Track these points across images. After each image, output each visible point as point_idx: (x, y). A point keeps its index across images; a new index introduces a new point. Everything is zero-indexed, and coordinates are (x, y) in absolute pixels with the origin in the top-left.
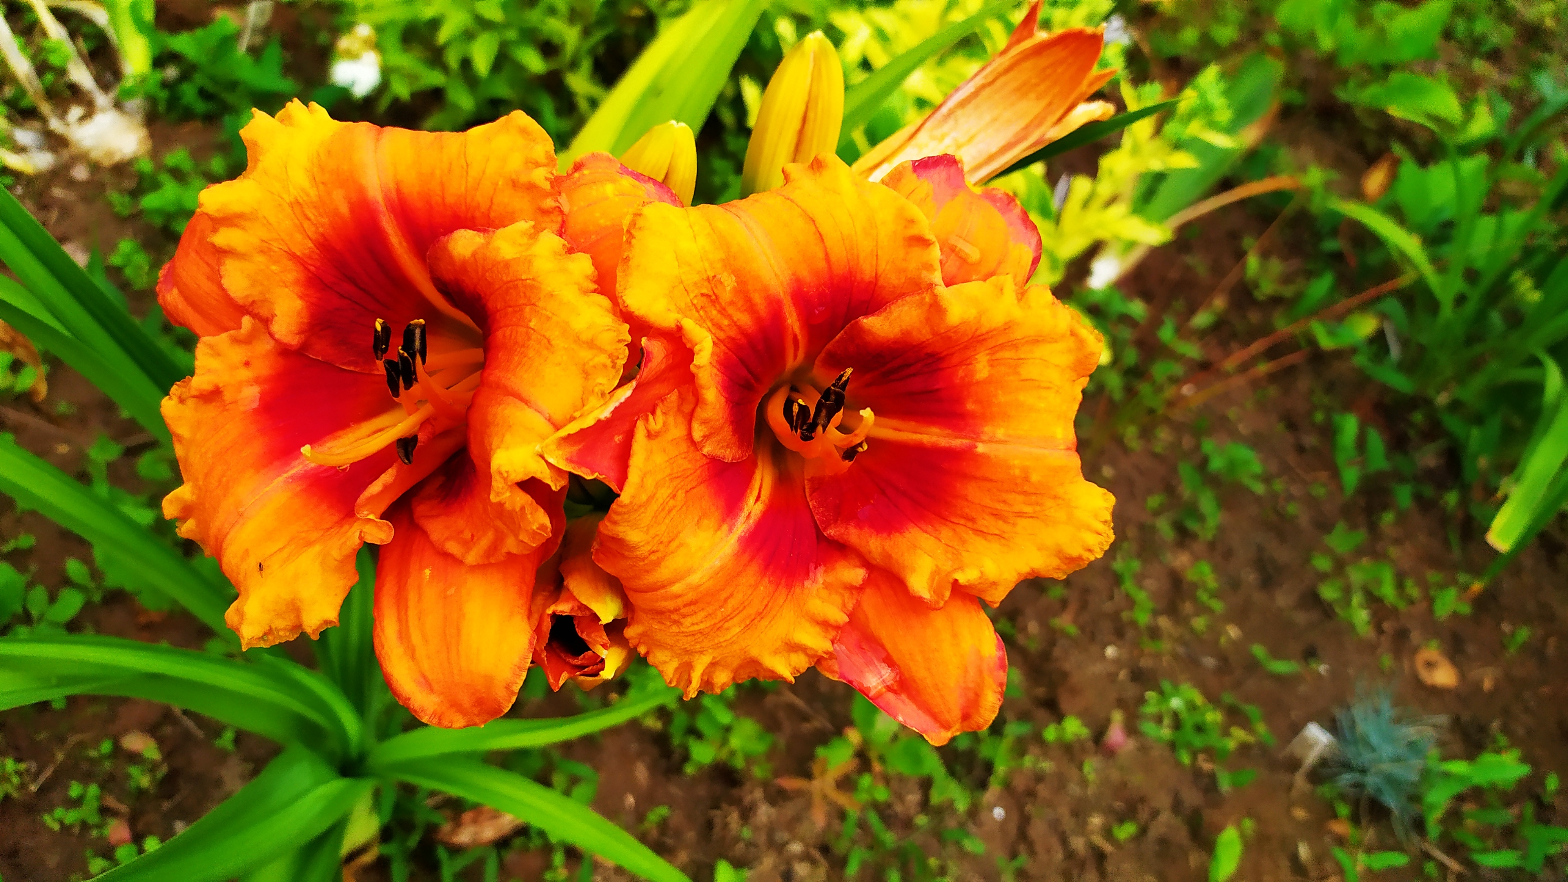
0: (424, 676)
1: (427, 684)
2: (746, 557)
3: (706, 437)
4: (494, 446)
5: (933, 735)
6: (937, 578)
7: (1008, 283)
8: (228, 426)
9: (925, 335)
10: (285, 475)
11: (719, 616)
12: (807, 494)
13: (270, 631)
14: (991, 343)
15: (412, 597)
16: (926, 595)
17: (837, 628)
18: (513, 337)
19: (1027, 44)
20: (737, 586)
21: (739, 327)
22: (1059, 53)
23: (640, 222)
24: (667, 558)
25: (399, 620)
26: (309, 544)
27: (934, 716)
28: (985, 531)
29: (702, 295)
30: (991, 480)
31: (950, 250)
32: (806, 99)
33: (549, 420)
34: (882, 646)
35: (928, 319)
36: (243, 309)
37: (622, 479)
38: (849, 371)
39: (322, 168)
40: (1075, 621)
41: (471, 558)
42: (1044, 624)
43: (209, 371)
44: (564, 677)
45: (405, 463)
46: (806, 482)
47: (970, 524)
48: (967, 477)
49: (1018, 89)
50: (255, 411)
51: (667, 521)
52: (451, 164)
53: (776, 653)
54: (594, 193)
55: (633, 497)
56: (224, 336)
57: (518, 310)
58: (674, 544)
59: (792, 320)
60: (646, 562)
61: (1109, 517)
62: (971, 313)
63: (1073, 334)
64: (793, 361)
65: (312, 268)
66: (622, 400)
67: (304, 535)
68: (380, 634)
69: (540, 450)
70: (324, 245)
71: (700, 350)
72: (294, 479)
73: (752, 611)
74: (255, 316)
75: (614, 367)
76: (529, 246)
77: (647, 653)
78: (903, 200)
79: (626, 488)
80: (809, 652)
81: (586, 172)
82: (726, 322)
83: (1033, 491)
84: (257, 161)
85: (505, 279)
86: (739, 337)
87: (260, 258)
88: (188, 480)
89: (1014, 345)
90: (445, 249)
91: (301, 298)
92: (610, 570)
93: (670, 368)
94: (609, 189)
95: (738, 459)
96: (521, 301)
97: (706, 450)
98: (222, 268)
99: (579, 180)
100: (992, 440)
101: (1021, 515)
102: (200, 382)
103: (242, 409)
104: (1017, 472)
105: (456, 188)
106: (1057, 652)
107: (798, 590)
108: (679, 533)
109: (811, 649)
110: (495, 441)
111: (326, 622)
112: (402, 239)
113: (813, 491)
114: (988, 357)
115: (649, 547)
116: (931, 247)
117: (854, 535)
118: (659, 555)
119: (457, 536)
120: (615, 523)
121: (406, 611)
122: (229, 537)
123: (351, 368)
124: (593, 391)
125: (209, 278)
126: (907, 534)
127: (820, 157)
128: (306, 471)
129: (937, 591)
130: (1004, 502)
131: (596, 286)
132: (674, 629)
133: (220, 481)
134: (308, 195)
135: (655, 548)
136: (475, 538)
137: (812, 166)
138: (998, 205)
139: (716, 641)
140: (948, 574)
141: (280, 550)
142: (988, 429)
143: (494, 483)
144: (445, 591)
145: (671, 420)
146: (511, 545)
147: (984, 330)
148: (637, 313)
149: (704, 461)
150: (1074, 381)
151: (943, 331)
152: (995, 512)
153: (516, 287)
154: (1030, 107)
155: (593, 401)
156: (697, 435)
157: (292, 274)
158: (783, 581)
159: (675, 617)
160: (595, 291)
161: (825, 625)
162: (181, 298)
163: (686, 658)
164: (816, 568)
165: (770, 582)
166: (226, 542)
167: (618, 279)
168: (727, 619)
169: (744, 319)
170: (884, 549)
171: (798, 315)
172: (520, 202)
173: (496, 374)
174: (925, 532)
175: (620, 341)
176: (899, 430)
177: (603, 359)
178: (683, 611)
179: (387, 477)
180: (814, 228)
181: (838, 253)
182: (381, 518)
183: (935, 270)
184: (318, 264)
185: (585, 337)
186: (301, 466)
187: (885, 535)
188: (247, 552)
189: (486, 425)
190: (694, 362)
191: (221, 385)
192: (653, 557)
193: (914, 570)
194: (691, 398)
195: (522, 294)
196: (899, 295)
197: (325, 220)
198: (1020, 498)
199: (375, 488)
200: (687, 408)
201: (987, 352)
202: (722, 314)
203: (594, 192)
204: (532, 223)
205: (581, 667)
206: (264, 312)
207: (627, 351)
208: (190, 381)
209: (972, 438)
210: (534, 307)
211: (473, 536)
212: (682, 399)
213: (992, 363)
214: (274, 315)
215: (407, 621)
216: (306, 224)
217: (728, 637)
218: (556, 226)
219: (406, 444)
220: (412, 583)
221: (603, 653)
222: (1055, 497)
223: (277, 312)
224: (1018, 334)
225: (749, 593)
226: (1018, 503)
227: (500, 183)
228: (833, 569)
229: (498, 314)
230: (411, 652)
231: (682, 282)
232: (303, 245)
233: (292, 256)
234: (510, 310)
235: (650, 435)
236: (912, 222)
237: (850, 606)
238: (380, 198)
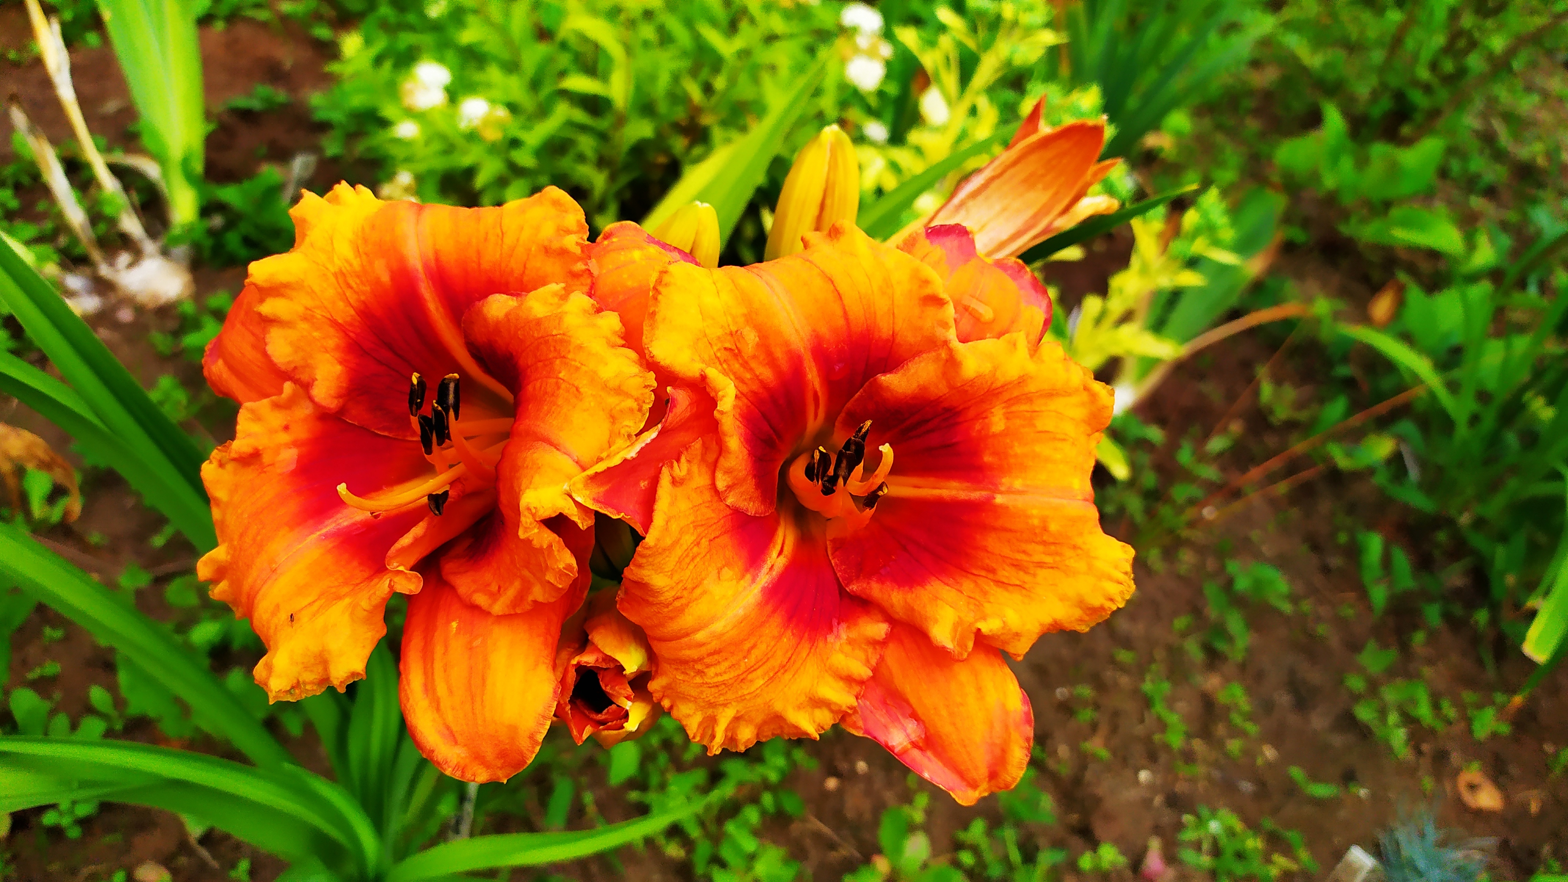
0: (448, 728)
1: (451, 736)
2: (769, 608)
3: (730, 488)
4: (523, 487)
5: (960, 793)
6: (959, 629)
7: (1021, 339)
8: (264, 488)
9: (941, 389)
10: (318, 533)
11: (743, 668)
12: (829, 553)
13: (297, 685)
14: (1006, 396)
15: (439, 650)
16: (950, 645)
17: (861, 683)
18: (543, 388)
19: (1033, 138)
20: (760, 636)
21: (761, 381)
22: (1064, 145)
23: (666, 279)
24: (691, 605)
25: (425, 673)
26: (339, 598)
27: (961, 774)
28: (1005, 581)
29: (725, 349)
30: (1011, 531)
31: (963, 309)
32: (824, 186)
33: (577, 462)
34: (907, 702)
35: (944, 374)
36: (285, 375)
37: (648, 521)
38: (869, 423)
39: (365, 241)
40: (1106, 745)
41: (498, 608)
42: (1075, 748)
43: (249, 435)
44: (588, 731)
45: (436, 514)
46: (828, 543)
47: (991, 576)
48: (985, 528)
49: (1025, 181)
50: (295, 473)
51: (691, 567)
52: (487, 233)
53: (799, 707)
54: (622, 258)
55: (658, 540)
56: (265, 401)
57: (549, 363)
58: (698, 591)
59: (813, 376)
60: (671, 608)
61: (1128, 568)
62: (986, 368)
63: (1086, 389)
64: (814, 423)
65: (351, 334)
66: (648, 441)
67: (334, 590)
68: (406, 687)
69: (568, 488)
70: (365, 313)
71: (723, 396)
72: (327, 536)
73: (776, 662)
74: (296, 381)
75: (640, 410)
76: (560, 306)
77: (671, 707)
78: (918, 262)
79: (651, 531)
80: (833, 707)
81: (615, 240)
82: (748, 376)
83: (1051, 540)
84: (304, 235)
85: (536, 335)
86: (761, 391)
87: (304, 326)
88: (224, 541)
89: (1028, 398)
90: (480, 312)
91: (341, 363)
92: (634, 618)
93: (695, 417)
94: (637, 255)
95: (761, 513)
96: (551, 356)
97: (730, 501)
98: (268, 336)
99: (608, 245)
100: (1010, 491)
101: (1041, 565)
102: (240, 445)
103: (279, 471)
104: (1036, 522)
105: (491, 256)
106: (1089, 776)
107: (821, 644)
108: (703, 579)
109: (835, 704)
110: (524, 482)
111: (353, 674)
112: (439, 305)
113: (835, 550)
114: (1004, 410)
115: (673, 593)
116: (946, 306)
117: (876, 590)
118: (683, 601)
119: (484, 588)
120: (640, 566)
121: (432, 663)
122: (261, 593)
123: (386, 434)
124: (619, 433)
125: (254, 347)
126: (928, 587)
127: (838, 225)
128: (338, 529)
129: (962, 644)
130: (1024, 552)
131: (624, 342)
132: (698, 680)
133: (254, 540)
134: (351, 265)
135: (679, 594)
136: (502, 590)
137: (830, 235)
138: (1009, 272)
139: (740, 693)
140: (971, 625)
141: (310, 604)
142: (1006, 481)
143: (523, 519)
144: (470, 642)
145: (695, 469)
146: (538, 593)
147: (999, 384)
148: (662, 363)
149: (728, 512)
150: (1089, 435)
151: (959, 385)
152: (1015, 563)
153: (547, 342)
154: (1038, 197)
155: (620, 443)
156: (721, 484)
157: (333, 340)
158: (806, 635)
159: (698, 667)
160: (623, 346)
161: (849, 680)
162: (226, 368)
163: (710, 712)
164: (839, 624)
165: (793, 634)
166: (259, 596)
167: (645, 332)
168: (751, 670)
169: (766, 373)
170: (906, 602)
171: (819, 371)
172: (552, 267)
173: (525, 424)
174: (948, 585)
175: (646, 387)
176: (919, 487)
177: (630, 403)
178: (708, 660)
179: (418, 530)
180: (832, 287)
181: (856, 311)
182: (411, 570)
183: (949, 327)
184: (359, 331)
185: (611, 384)
186: (334, 525)
187: (907, 588)
188: (278, 606)
189: (515, 469)
190: (718, 408)
191: (261, 448)
192: (677, 604)
193: (936, 621)
194: (714, 446)
195: (552, 349)
196: (915, 353)
197: (368, 288)
198: (1040, 548)
199: (406, 540)
200: (711, 457)
201: (1003, 405)
202: (745, 368)
204: (563, 285)
205: (603, 723)
206: (305, 377)
207: (653, 396)
208: (231, 444)
209: (990, 489)
210: (564, 360)
211: (499, 588)
212: (705, 448)
213: (1008, 417)
214: (314, 380)
215: (433, 674)
216: (348, 293)
217: (753, 689)
218: (586, 289)
219: (437, 500)
220: (438, 636)
221: (627, 705)
222: (1075, 547)
223: (318, 377)
224: (1032, 387)
225: (773, 643)
226: (1038, 553)
227: (533, 249)
228: (856, 624)
229: (529, 370)
230: (436, 705)
231: (705, 335)
232: (344, 313)
233: (334, 323)
234: (540, 364)
235: (675, 482)
236: (926, 282)
237: (873, 662)
238: (419, 267)
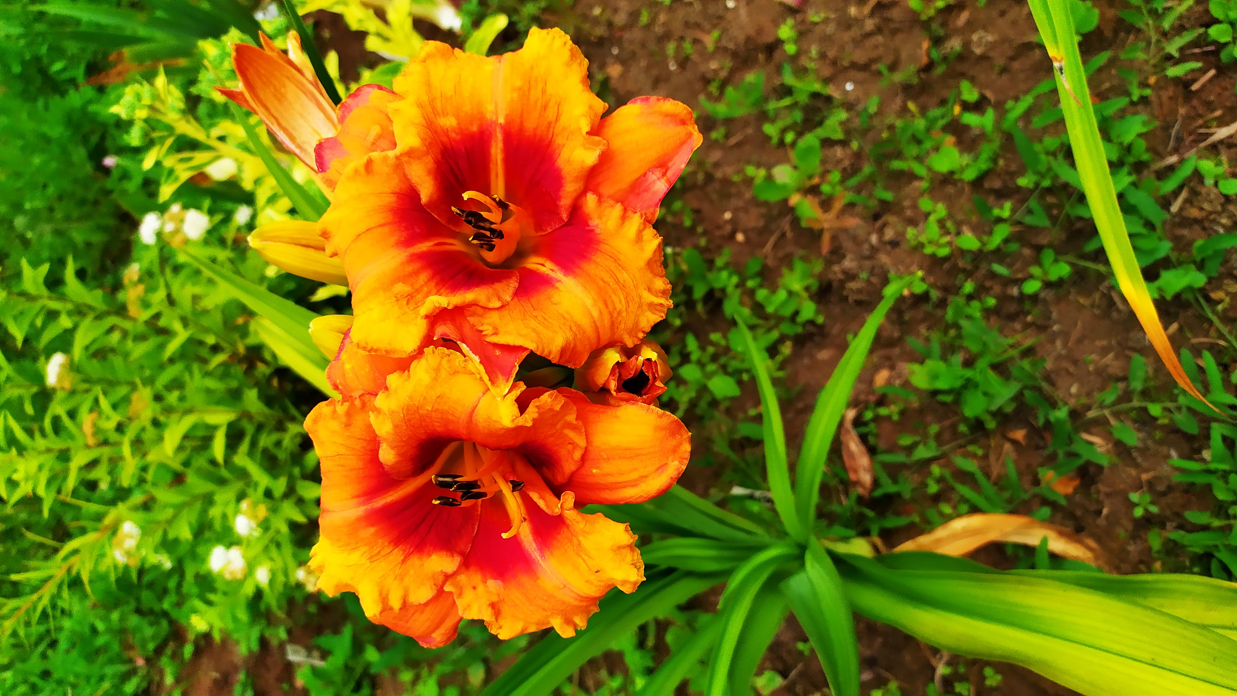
0: (658, 469)
1: (662, 468)
2: (577, 270)
3: (499, 299)
4: (501, 427)
5: (694, 144)
6: (588, 146)
7: (392, 106)
8: (514, 598)
9: (429, 161)
10: (541, 562)
11: (616, 286)
12: (544, 233)
13: (634, 565)
14: (432, 116)
15: (610, 479)
16: (597, 152)
17: (625, 210)
18: (439, 420)
19: (247, 95)
20: (596, 275)
21: (429, 280)
22: (251, 73)
23: (363, 344)
24: (575, 320)
25: (625, 487)
26: (580, 544)
27: (683, 143)
28: (556, 114)
29: (407, 304)
30: (522, 112)
31: (374, 146)
32: (294, 245)
33: (484, 394)
34: (637, 180)
35: (419, 158)
36: (440, 592)
37: (521, 349)
38: (453, 208)
39: (348, 545)
41: (581, 442)
42: (712, 56)
43: (480, 611)
44: (658, 384)
45: (524, 485)
46: (538, 235)
47: (553, 125)
48: (521, 129)
49: (279, 100)
50: (504, 581)
51: (551, 320)
52: (339, 465)
53: (642, 249)
55: (532, 341)
56: (458, 602)
57: (422, 418)
58: (566, 316)
59: (424, 246)
60: (577, 333)
61: (545, 32)
62: (413, 130)
63: (424, 61)
64: (457, 246)
65: (411, 550)
66: (468, 349)
67: (575, 548)
68: (634, 498)
69: (500, 398)
70: (396, 542)
71: (439, 303)
72: (542, 556)
73: (612, 266)
74: (444, 583)
75: (449, 355)
76: (385, 414)
77: (643, 332)
78: (343, 177)
79: (526, 346)
80: (642, 228)
81: (338, 381)
82: (425, 289)
83: (527, 84)
84: (347, 585)
85: (405, 428)
86: (435, 280)
87: (406, 580)
88: (549, 623)
89: (432, 101)
90: (392, 467)
91: (430, 556)
92: (585, 357)
93: (453, 321)
94: (347, 366)
95: (517, 278)
96: (418, 416)
97: (508, 298)
98: (415, 603)
99: (342, 385)
100: (496, 113)
101: (544, 92)
102: (487, 616)
103: (502, 590)
104: (515, 95)
105: (354, 462)
106: (731, 46)
107: (601, 237)
108: (559, 313)
109: (639, 226)
110: (498, 426)
111: (626, 530)
112: (388, 495)
113: (542, 230)
114: (442, 117)
115: (568, 332)
116: (372, 158)
117: (566, 201)
118: (573, 325)
119: (571, 453)
120: (550, 352)
121: (618, 483)
122: (579, 593)
123: (476, 527)
124: (464, 368)
125: (422, 612)
126: (562, 167)
127: (320, 233)
128: (538, 549)
129: (598, 144)
130: (536, 103)
131: (406, 371)
132: (624, 314)
133: (546, 601)
134: (365, 552)
135: (568, 328)
136: (571, 442)
137: (327, 238)
138: (347, 114)
139: (633, 288)
140: (585, 139)
141: (584, 561)
142: (489, 116)
143: (520, 424)
144: (604, 459)
145: (486, 321)
146: (571, 418)
147: (424, 122)
148: (419, 344)
149: (516, 299)
150: (457, 58)
151: (425, 148)
152: (543, 109)
153: (409, 420)
154: (291, 91)
155: (470, 366)
156: (498, 304)
157: (415, 561)
158: (595, 246)
159: (615, 315)
160: (409, 371)
161: (624, 218)
162: (437, 631)
163: (645, 307)
164: (589, 226)
165: (595, 255)
166: (582, 594)
167: (399, 356)
168: (617, 281)
169: (423, 277)
170: (572, 181)
171: (420, 242)
172: (359, 421)
173: (463, 431)
174: (560, 154)
175: (434, 352)
176: (497, 174)
177: (444, 362)
178: (611, 309)
179: (535, 496)
180: (363, 235)
181: (378, 219)
182: (560, 499)
183: (387, 155)
184: (408, 546)
185: (434, 375)
186: (535, 553)
187: (563, 181)
188: (587, 581)
189: (491, 434)
190: (446, 306)
191: (488, 603)
192: (574, 329)
193: (583, 161)
194: (473, 308)
195: (413, 416)
196: (405, 178)
197: (380, 541)
198: (533, 92)
199: (541, 503)
200: (480, 311)
201: (438, 118)
202: (420, 291)
203: (350, 375)
204: (370, 413)
205: (653, 374)
206: (441, 578)
207: (440, 348)
208: (487, 622)
209: (495, 126)
210: (420, 408)
212: (474, 314)
213: (445, 114)
214: (442, 572)
215: (625, 482)
216: (383, 553)
217: (630, 280)
218: (372, 397)
219: (516, 486)
220: (602, 480)
221: (641, 359)
222: (532, 68)
223: (440, 570)
224: (425, 98)
225: (601, 268)
226: (536, 94)
227: (348, 434)
228: (588, 215)
229: (428, 432)
230: (644, 478)
231: (399, 317)
232: (397, 555)
233: (404, 561)
234: (423, 423)
235: (496, 333)
236: (356, 171)
237: (612, 202)
238: (363, 508)
